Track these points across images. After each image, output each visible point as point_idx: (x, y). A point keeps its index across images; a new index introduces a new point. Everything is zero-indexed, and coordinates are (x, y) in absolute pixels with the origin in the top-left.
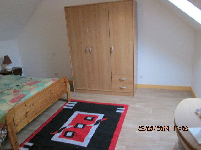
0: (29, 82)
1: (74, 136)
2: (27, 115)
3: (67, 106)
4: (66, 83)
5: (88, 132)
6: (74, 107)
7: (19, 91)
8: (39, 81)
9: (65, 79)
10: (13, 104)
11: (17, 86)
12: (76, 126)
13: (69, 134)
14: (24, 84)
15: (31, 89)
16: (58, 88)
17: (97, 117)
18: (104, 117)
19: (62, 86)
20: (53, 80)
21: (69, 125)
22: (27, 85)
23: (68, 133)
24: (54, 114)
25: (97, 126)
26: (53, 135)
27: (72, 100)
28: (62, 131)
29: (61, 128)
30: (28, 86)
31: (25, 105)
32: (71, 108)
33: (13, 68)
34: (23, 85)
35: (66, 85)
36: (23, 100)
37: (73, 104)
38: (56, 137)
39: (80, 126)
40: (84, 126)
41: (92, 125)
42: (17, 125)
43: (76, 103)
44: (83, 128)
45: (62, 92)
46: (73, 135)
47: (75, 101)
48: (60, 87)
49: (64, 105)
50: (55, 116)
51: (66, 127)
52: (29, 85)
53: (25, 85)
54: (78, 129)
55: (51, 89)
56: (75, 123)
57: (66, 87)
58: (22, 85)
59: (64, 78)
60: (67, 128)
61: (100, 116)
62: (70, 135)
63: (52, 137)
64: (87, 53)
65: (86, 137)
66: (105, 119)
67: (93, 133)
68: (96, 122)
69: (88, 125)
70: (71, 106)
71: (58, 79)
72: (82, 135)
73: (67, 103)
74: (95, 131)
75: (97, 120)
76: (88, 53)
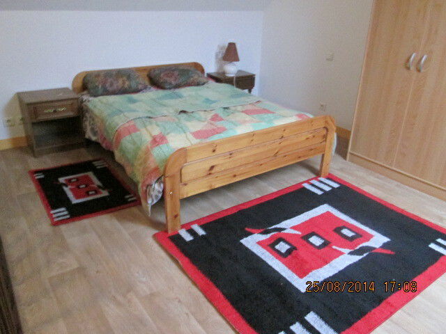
0: (250, 107)
1: (289, 257)
2: (213, 172)
3: (313, 185)
4: (327, 130)
5: (327, 263)
6: (326, 193)
7: (221, 119)
8: (271, 110)
9: (326, 122)
10: (195, 141)
11: (225, 108)
12: (306, 237)
13: (283, 247)
14: (239, 108)
15: (244, 122)
16: (304, 138)
17: (369, 237)
18: (385, 246)
19: (314, 136)
20: (300, 116)
21: (294, 228)
22: (243, 112)
23: (282, 243)
24: (276, 193)
25: (356, 258)
26: (250, 234)
27: (330, 178)
28: (272, 234)
29: (273, 227)
30: (243, 114)
31: (212, 149)
32: (319, 193)
33: (239, 71)
34: (235, 110)
35: (325, 137)
36: (216, 138)
37: (328, 186)
38: (253, 242)
39: (316, 241)
40: (325, 245)
41: (347, 251)
42: (185, 184)
43: (336, 185)
44: (319, 247)
45: (312, 150)
46: (289, 252)
47: (335, 182)
48: (310, 136)
49: (307, 182)
50: (276, 196)
51: (284, 229)
52: (246, 112)
53: (239, 111)
54: (308, 245)
55: (284, 135)
56: (309, 230)
57: (326, 141)
58: (234, 108)
59: (325, 118)
60: (285, 231)
61: (378, 240)
62: (283, 251)
63: (247, 236)
64: (408, 68)
65: (314, 272)
66: (385, 252)
67: (336, 272)
68: (358, 248)
69: (334, 247)
70: (321, 190)
71: (311, 116)
72: (306, 262)
73: (316, 179)
74: (341, 268)
75: (365, 244)
76: (412, 68)
